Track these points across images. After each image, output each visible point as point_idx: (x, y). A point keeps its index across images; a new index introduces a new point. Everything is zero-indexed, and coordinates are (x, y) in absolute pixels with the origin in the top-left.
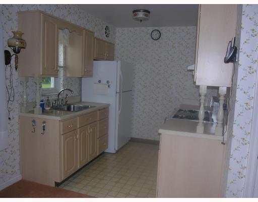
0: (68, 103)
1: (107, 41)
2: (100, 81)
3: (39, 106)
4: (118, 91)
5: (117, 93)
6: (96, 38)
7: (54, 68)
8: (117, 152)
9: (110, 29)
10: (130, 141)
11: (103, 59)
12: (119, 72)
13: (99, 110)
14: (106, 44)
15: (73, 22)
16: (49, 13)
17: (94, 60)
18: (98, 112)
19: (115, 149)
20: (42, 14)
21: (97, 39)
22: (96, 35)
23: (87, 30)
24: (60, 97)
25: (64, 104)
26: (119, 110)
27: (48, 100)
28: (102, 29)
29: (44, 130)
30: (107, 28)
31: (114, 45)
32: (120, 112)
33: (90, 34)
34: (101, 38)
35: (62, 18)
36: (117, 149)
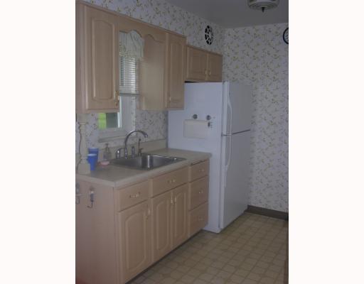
0: (143, 151)
1: (209, 50)
2: (195, 117)
3: (87, 162)
4: (225, 133)
5: (222, 135)
6: (188, 46)
7: (112, 97)
8: (223, 231)
9: (214, 31)
10: (246, 211)
11: (202, 80)
12: (227, 102)
13: (192, 165)
14: (208, 55)
15: (145, 20)
16: (100, 5)
17: (186, 82)
18: (190, 168)
19: (219, 226)
20: (85, 7)
21: (191, 47)
22: (189, 41)
23: (171, 33)
24: (130, 142)
25: (136, 152)
26: (226, 164)
27: (107, 148)
28: (201, 30)
29: (92, 201)
30: (208, 29)
31: (221, 56)
32: (227, 166)
33: (178, 39)
34: (198, 46)
35: (124, 12)
36: (222, 227)
